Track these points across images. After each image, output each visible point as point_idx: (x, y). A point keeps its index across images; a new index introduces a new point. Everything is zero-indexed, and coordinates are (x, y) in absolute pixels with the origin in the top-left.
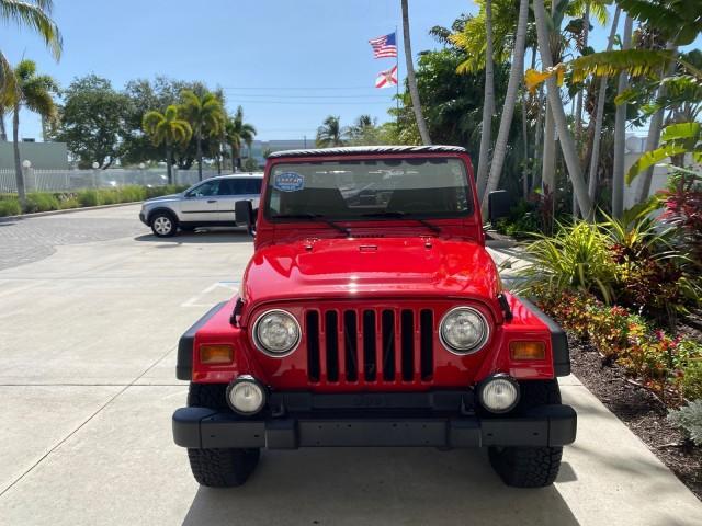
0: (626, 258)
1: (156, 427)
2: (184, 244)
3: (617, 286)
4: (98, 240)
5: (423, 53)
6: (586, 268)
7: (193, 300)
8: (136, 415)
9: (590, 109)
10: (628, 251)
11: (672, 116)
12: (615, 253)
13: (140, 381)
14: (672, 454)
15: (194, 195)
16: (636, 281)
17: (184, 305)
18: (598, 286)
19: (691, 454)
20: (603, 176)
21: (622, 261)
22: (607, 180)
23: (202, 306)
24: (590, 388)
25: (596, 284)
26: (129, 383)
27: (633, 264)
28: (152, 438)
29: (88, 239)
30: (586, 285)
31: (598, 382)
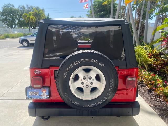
0: (152, 57)
2: (30, 49)
3: (149, 65)
4: (7, 47)
6: (140, 59)
10: (153, 55)
12: (149, 55)
15: (34, 36)
16: (156, 64)
18: (144, 65)
20: (141, 33)
21: (151, 58)
24: (146, 100)
25: (143, 64)
27: (154, 59)
29: (4, 47)
30: (141, 64)
31: (148, 98)
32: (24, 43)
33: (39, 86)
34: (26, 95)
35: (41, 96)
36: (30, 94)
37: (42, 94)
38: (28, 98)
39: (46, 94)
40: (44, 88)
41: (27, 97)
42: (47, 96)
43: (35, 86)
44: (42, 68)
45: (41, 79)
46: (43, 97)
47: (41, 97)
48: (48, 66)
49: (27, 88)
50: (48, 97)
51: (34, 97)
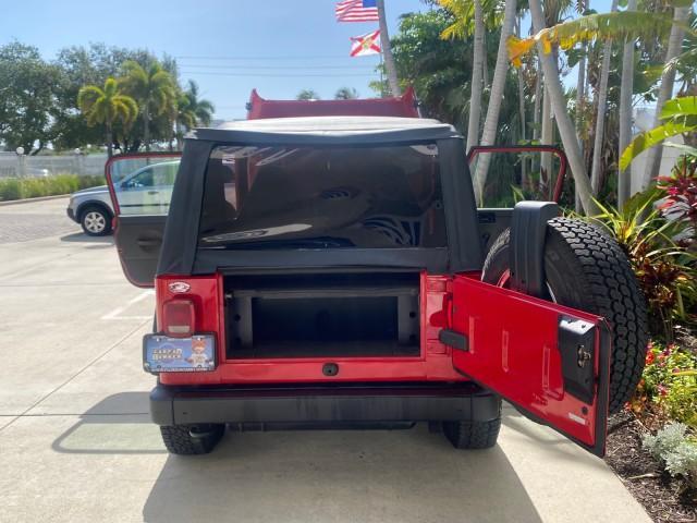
1: (42, 467)
5: (404, 16)
7: (118, 311)
8: (20, 453)
9: (594, 81)
11: (685, 90)
13: (34, 411)
14: (646, 487)
15: (133, 185)
17: (105, 317)
19: (668, 487)
20: (610, 159)
22: (614, 163)
23: (126, 318)
26: (20, 413)
28: (34, 480)
32: (91, 217)
33: (186, 329)
34: (145, 359)
35: (191, 361)
36: (155, 357)
37: (193, 356)
38: (147, 369)
39: (205, 357)
40: (199, 338)
41: (146, 365)
42: (207, 361)
43: (172, 329)
44: (193, 276)
45: (192, 306)
46: (196, 365)
47: (188, 365)
48: (213, 270)
49: (147, 339)
50: (212, 363)
51: (169, 365)
